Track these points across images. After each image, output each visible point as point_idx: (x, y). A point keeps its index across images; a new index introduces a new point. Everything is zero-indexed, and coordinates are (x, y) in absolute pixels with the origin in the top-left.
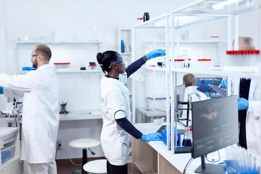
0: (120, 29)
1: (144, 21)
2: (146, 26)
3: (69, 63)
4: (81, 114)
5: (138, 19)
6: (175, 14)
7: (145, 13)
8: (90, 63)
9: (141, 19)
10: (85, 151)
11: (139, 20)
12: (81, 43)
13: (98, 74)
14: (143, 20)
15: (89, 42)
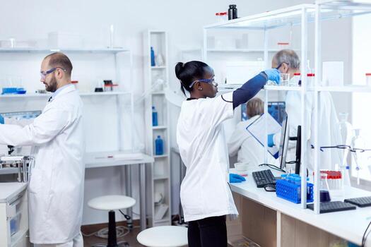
0: (149, 31)
1: (230, 19)
2: (232, 25)
3: (77, 82)
4: (97, 158)
5: (217, 14)
6: (322, 6)
7: (230, 6)
8: (105, 81)
9: (222, 14)
10: (112, 214)
11: (219, 16)
12: (90, 52)
13: (115, 98)
14: (226, 17)
15: (107, 49)
